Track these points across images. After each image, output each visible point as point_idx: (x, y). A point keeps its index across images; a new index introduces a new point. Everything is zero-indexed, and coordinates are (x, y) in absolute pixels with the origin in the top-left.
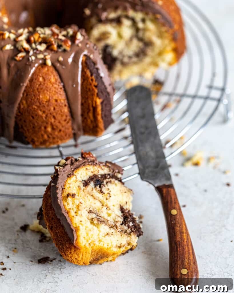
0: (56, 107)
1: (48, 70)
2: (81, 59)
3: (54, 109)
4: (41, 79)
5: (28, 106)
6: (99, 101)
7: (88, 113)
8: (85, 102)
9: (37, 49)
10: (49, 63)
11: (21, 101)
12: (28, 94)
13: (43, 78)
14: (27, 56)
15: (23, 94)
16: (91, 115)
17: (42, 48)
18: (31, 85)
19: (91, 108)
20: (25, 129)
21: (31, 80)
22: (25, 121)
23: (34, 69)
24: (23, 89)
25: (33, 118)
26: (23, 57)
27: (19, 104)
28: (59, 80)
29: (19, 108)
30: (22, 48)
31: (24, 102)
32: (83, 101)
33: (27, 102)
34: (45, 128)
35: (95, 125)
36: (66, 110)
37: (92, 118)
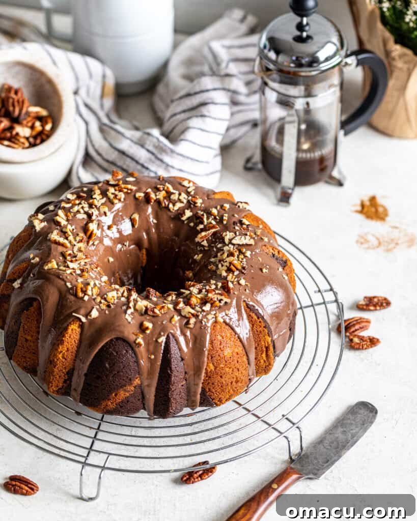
0: (239, 359)
1: (221, 327)
2: (243, 305)
3: (238, 362)
4: (219, 338)
5: (216, 368)
6: (270, 339)
7: (262, 354)
8: (258, 345)
9: (203, 311)
10: (220, 320)
11: (207, 366)
12: (213, 356)
13: (221, 336)
14: (199, 320)
15: (208, 358)
16: (264, 355)
17: (207, 307)
18: (213, 347)
19: (265, 349)
20: (214, 391)
21: (212, 342)
22: (213, 384)
23: (209, 330)
24: (206, 353)
25: (221, 377)
26: (195, 323)
27: (206, 369)
28: (233, 333)
29: (206, 373)
30: (190, 315)
31: (211, 365)
32: (257, 345)
33: (213, 364)
34: (232, 383)
35: (267, 364)
36: (245, 359)
37: (265, 358)
